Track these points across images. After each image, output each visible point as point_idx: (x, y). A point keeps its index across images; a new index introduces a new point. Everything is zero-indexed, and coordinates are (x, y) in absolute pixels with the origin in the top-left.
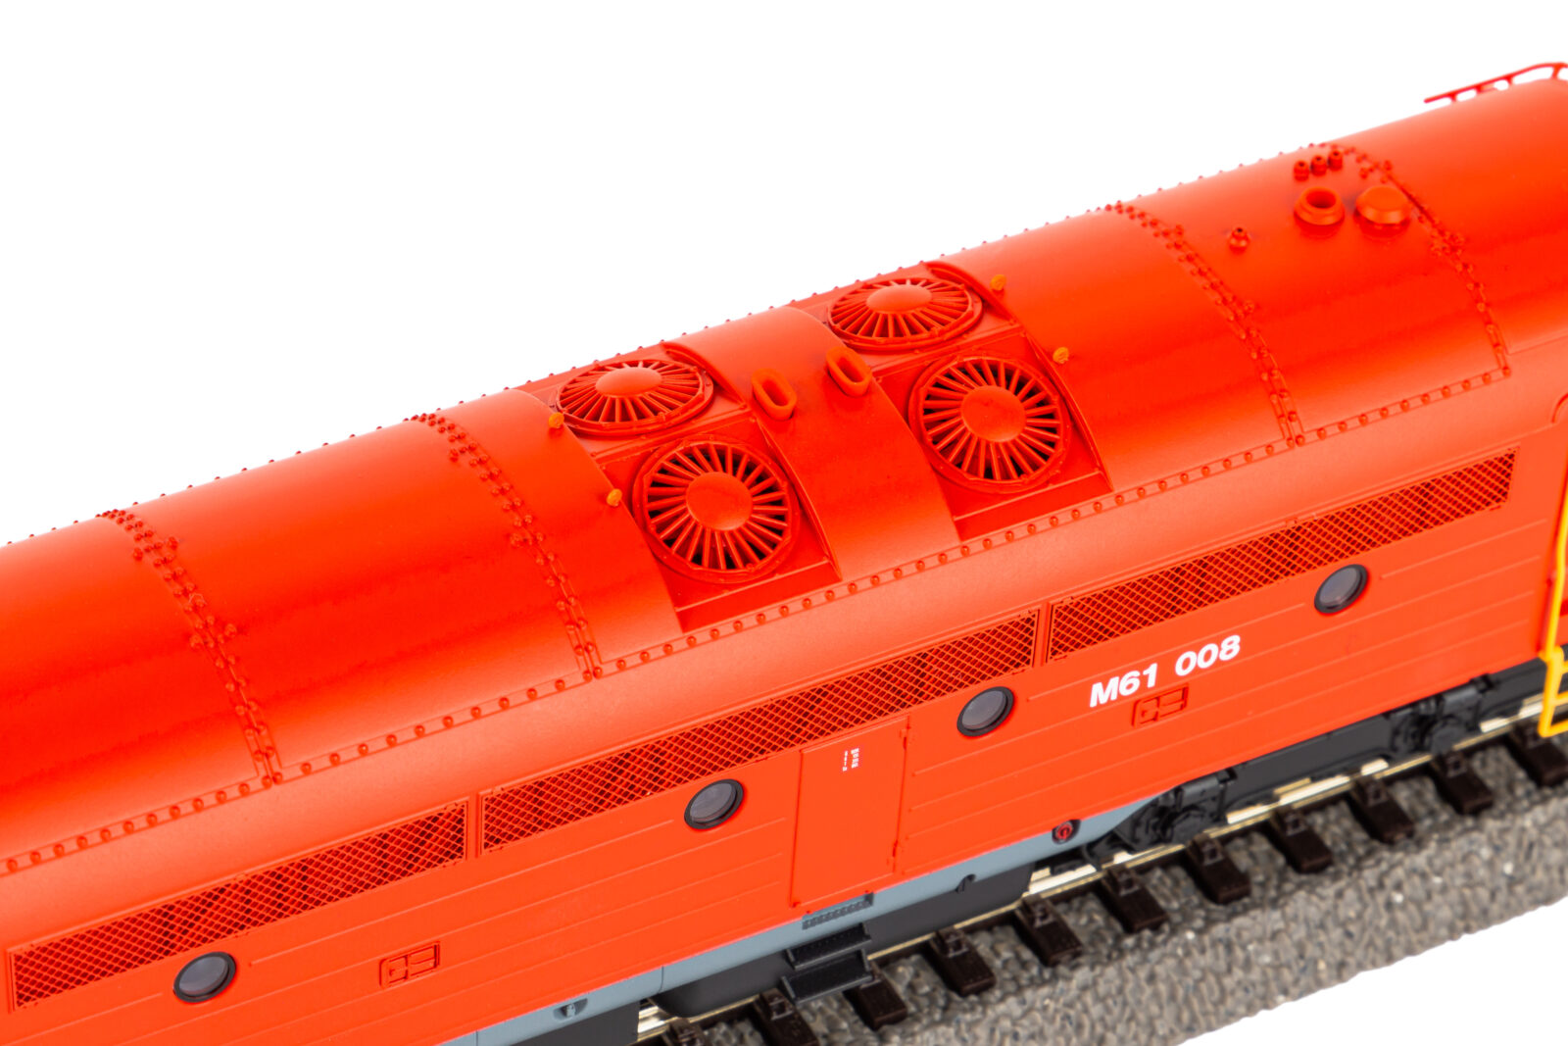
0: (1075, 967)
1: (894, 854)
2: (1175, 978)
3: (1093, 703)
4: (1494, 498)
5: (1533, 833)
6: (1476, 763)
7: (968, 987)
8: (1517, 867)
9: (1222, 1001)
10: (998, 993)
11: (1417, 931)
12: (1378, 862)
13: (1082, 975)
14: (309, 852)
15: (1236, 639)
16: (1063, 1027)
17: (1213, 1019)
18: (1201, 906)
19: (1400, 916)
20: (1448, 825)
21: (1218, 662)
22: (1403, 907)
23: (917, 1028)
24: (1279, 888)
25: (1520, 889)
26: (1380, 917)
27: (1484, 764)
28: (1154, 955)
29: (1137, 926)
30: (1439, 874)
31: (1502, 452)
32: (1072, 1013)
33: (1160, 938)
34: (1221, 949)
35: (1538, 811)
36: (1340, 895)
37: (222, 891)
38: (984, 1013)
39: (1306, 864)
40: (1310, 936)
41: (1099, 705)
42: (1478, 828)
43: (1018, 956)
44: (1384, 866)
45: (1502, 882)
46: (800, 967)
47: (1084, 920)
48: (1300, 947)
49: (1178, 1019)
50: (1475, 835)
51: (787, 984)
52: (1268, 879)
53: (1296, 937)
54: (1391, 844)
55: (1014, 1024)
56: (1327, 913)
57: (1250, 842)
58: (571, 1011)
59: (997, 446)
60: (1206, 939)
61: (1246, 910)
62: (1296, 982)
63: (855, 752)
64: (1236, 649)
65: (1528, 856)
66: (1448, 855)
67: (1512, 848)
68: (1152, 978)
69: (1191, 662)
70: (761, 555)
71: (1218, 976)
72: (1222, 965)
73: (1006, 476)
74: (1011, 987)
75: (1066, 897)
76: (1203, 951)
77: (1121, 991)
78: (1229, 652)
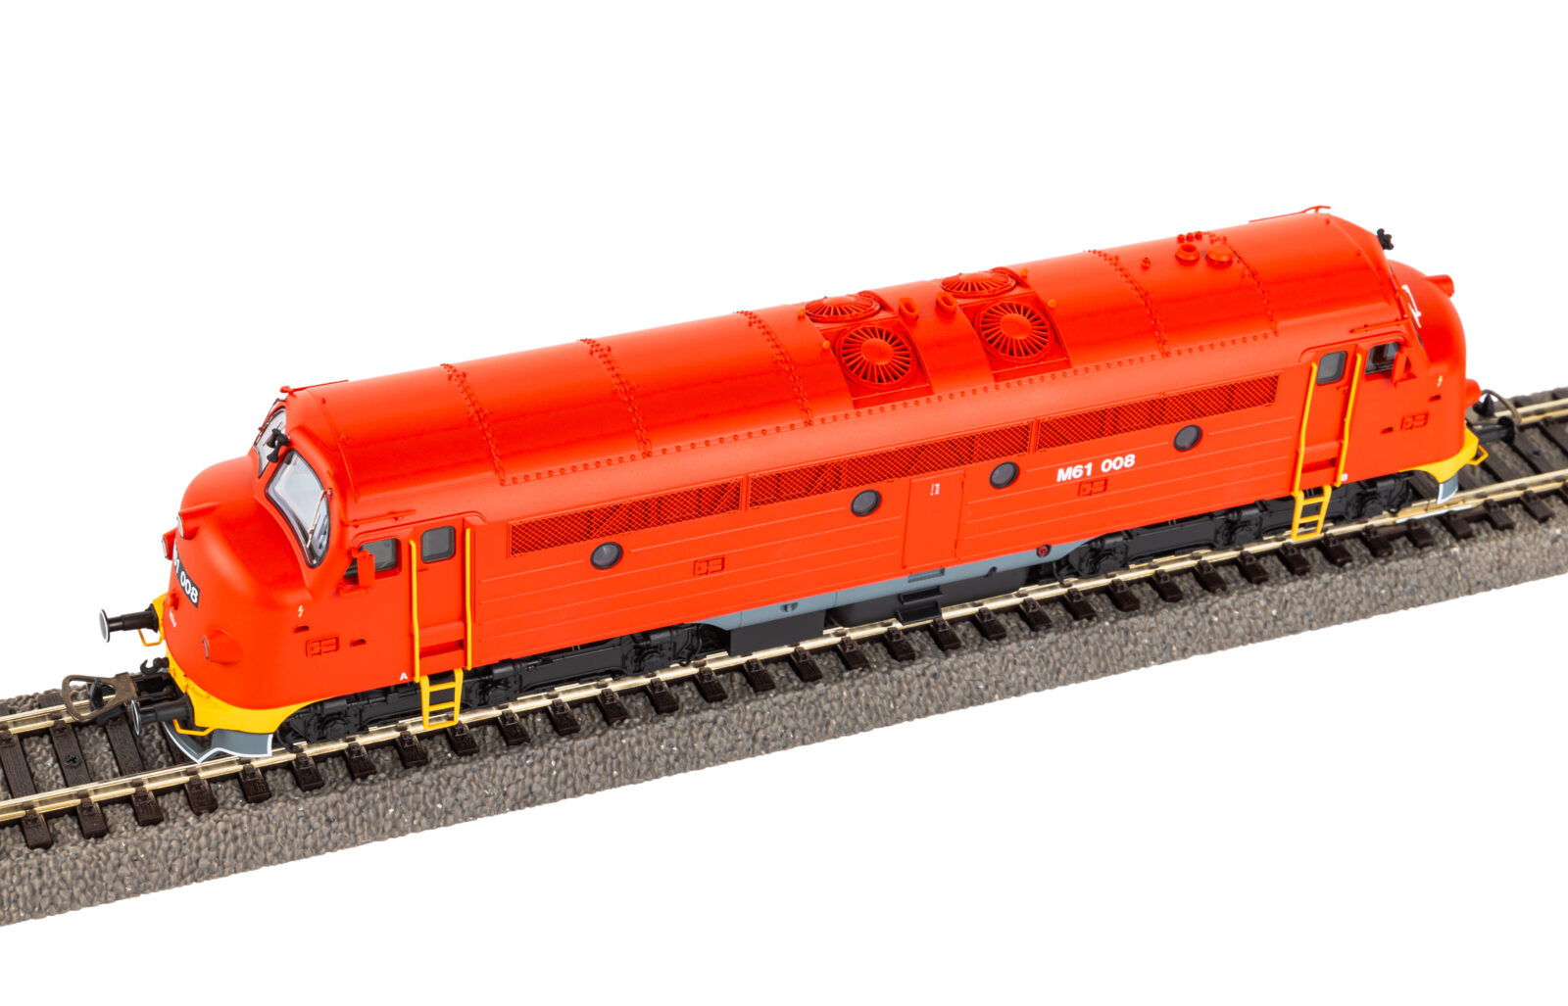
0: (1047, 633)
1: (956, 547)
2: (1098, 644)
3: (1059, 480)
4: (1268, 399)
5: (1288, 596)
6: (1261, 562)
7: (992, 636)
8: (1278, 613)
9: (1122, 660)
10: (1007, 640)
11: (1225, 638)
12: (1206, 600)
13: (1051, 637)
14: (662, 493)
15: (1133, 456)
16: (1039, 662)
17: (1116, 668)
18: (1114, 612)
19: (1216, 628)
20: (1244, 587)
21: (1123, 467)
22: (1218, 624)
23: (965, 652)
24: (1154, 607)
25: (1279, 623)
26: (1205, 628)
27: (1265, 562)
28: (1088, 631)
29: (1080, 616)
30: (1237, 610)
31: (1272, 374)
32: (1044, 654)
33: (1092, 623)
34: (1122, 632)
35: (1291, 585)
36: (1185, 613)
37: (618, 507)
38: (999, 649)
39: (1169, 597)
40: (1169, 633)
41: (1062, 482)
42: (1260, 590)
43: (1019, 625)
44: (1209, 602)
45: (1271, 619)
46: (906, 604)
47: (1054, 613)
48: (1163, 637)
49: (1099, 666)
50: (1257, 593)
51: (899, 614)
52: (1149, 602)
53: (1162, 632)
54: (1213, 592)
55: (1014, 656)
56: (1179, 622)
57: (1142, 586)
58: (789, 609)
59: (1016, 341)
60: (1115, 627)
61: (1136, 615)
62: (1161, 655)
63: (938, 485)
64: (1133, 462)
65: (1285, 607)
66: (1242, 600)
67: (1276, 602)
68: (1086, 643)
69: (1110, 465)
70: (896, 378)
71: (1121, 647)
72: (1123, 641)
73: (1020, 355)
74: (1014, 638)
75: (1045, 602)
76: (1113, 633)
77: (1070, 647)
78: (1129, 463)
